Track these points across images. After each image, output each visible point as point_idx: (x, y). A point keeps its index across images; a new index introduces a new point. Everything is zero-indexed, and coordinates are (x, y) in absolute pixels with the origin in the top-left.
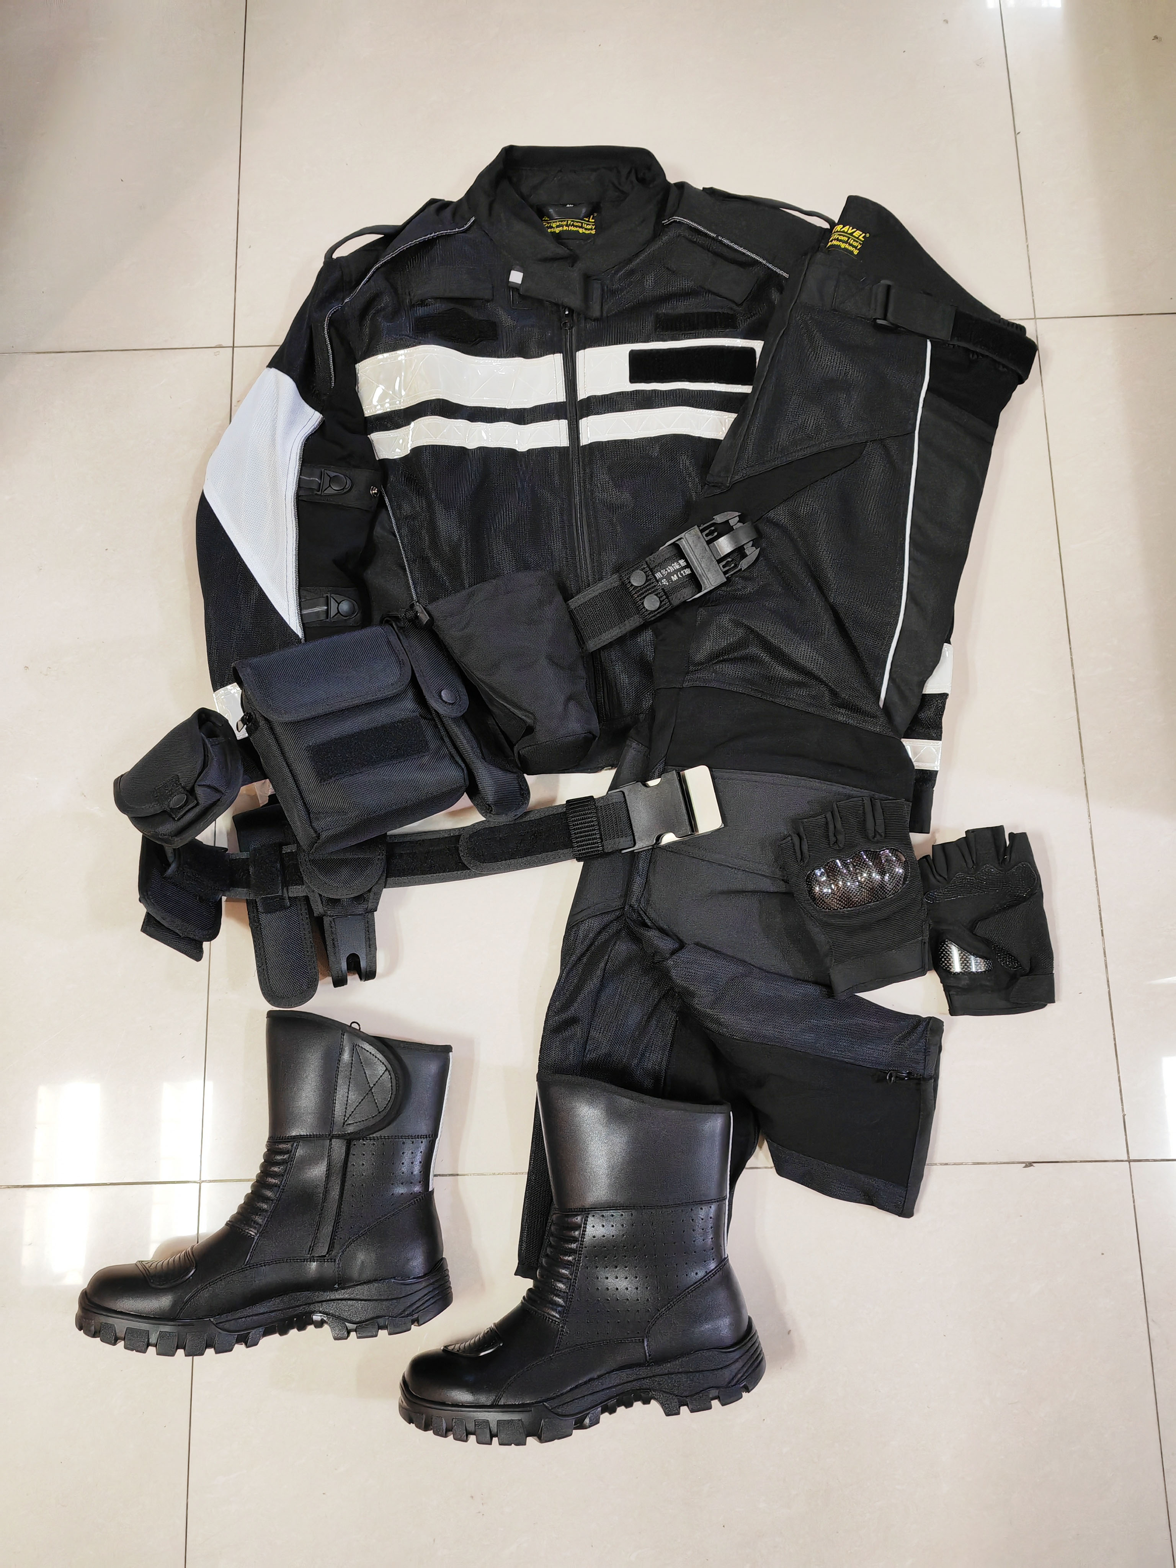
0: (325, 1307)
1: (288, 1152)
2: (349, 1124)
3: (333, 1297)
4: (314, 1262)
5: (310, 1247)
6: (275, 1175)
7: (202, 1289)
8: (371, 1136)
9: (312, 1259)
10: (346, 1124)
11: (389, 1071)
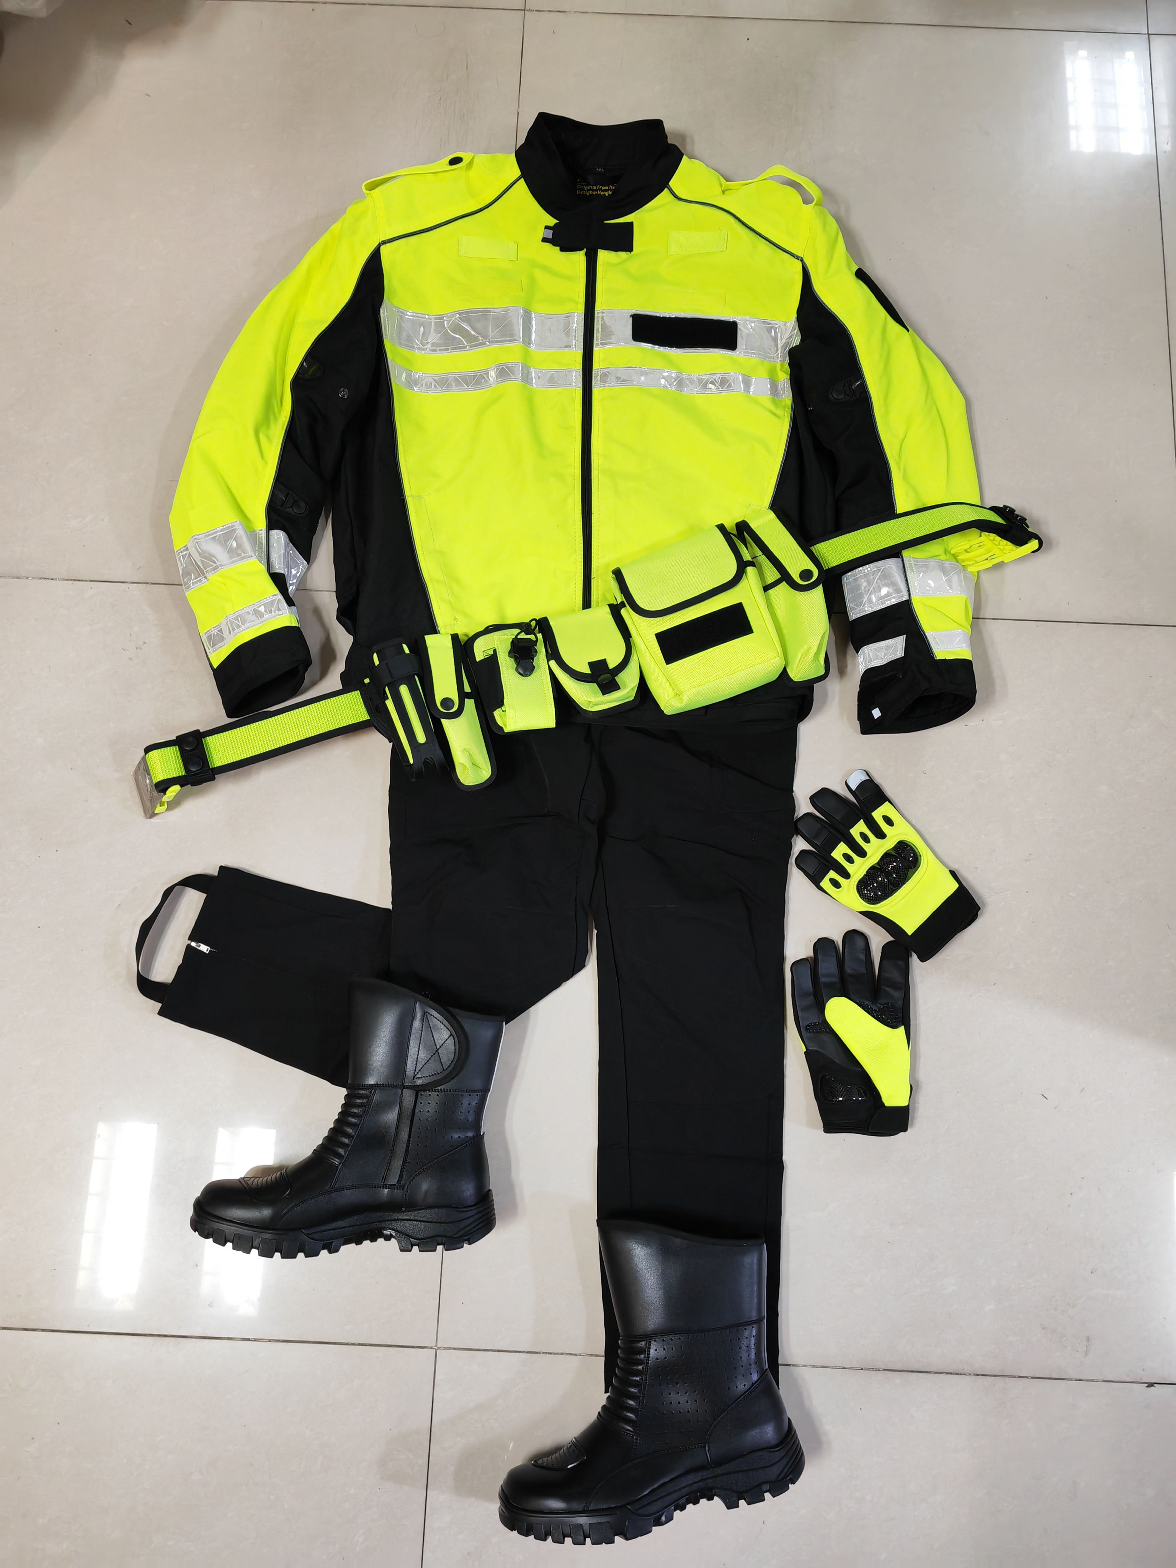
0: (394, 1225)
1: (367, 1097)
2: (419, 1078)
3: (401, 1217)
4: (386, 1188)
5: (383, 1176)
6: (354, 1115)
7: (296, 1206)
8: (436, 1088)
9: (385, 1186)
10: (416, 1077)
11: (453, 1037)
